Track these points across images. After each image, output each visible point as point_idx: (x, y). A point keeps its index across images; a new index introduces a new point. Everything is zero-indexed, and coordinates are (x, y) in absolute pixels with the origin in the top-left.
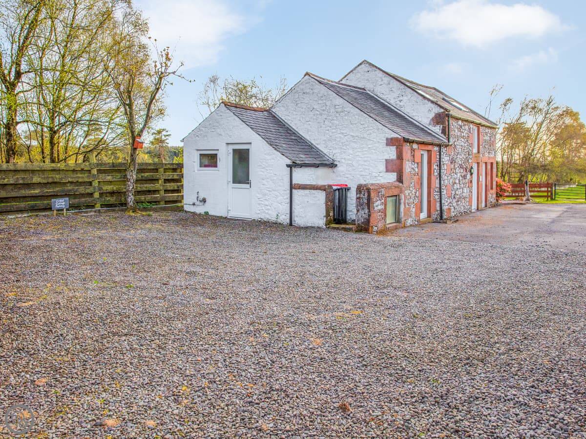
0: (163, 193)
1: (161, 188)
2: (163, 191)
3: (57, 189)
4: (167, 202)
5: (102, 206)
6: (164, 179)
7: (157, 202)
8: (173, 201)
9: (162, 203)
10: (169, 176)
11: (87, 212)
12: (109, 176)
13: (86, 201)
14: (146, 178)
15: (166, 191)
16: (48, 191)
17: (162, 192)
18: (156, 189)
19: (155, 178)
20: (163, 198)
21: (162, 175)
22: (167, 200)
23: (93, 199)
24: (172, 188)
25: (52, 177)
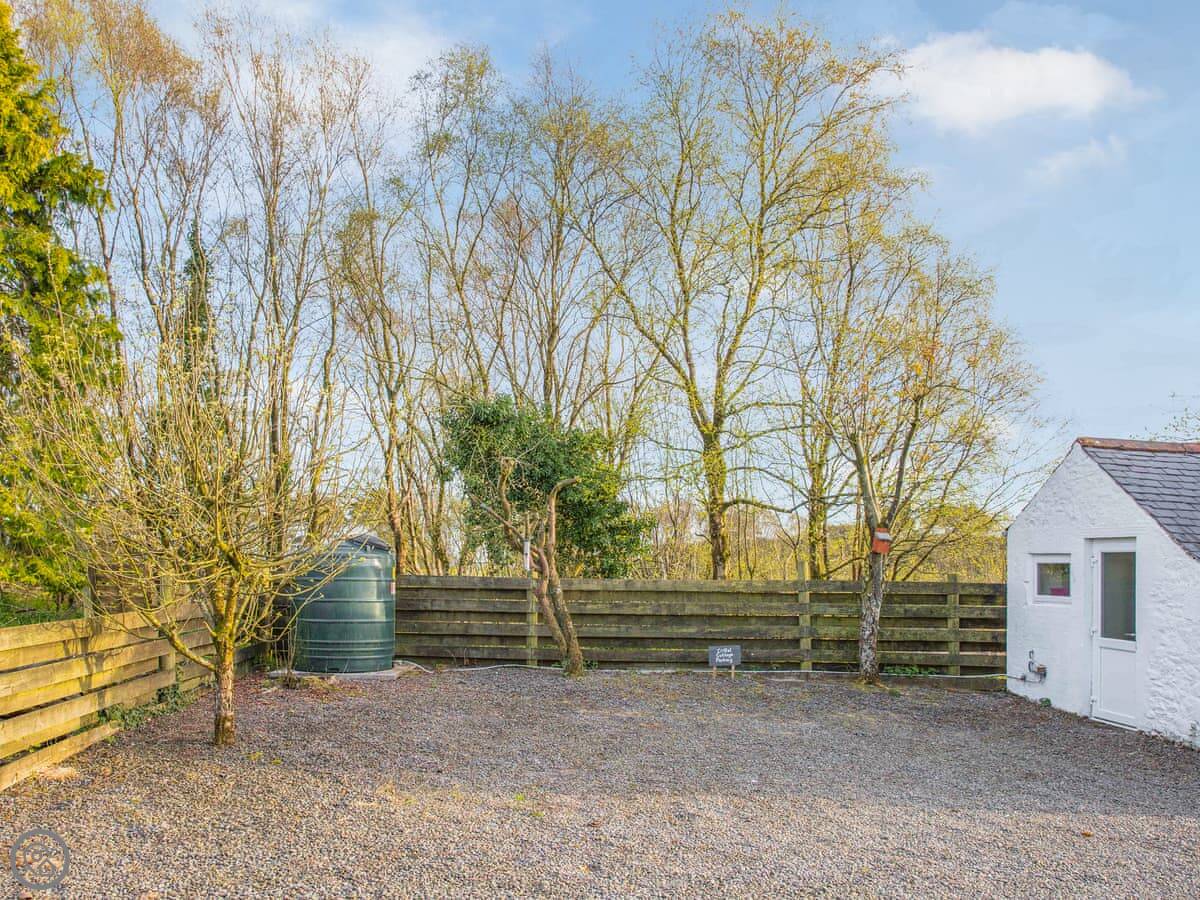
0: (957, 648)
1: (952, 637)
2: (958, 644)
3: (729, 628)
4: (965, 669)
5: (815, 666)
6: (961, 619)
7: (941, 668)
8: (981, 667)
9: (952, 669)
10: (972, 612)
11: (781, 676)
12: (832, 607)
13: (782, 653)
14: (914, 614)
15: (964, 645)
16: (712, 630)
17: (954, 647)
18: (940, 640)
19: (935, 615)
20: (954, 659)
21: (954, 610)
22: (965, 664)
23: (797, 650)
24: (978, 639)
25: (719, 606)
